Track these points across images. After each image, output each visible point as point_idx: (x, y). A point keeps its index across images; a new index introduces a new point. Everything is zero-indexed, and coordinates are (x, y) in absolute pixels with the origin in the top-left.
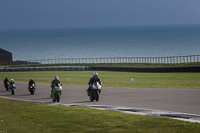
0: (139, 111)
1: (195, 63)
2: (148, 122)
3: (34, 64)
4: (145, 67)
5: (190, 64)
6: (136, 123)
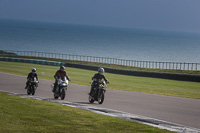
0: (110, 112)
1: (170, 70)
2: (117, 124)
3: (10, 54)
4: (120, 68)
5: (165, 70)
6: (105, 124)
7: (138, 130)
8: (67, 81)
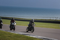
6: (14, 36)
7: (24, 37)
8: (15, 24)
